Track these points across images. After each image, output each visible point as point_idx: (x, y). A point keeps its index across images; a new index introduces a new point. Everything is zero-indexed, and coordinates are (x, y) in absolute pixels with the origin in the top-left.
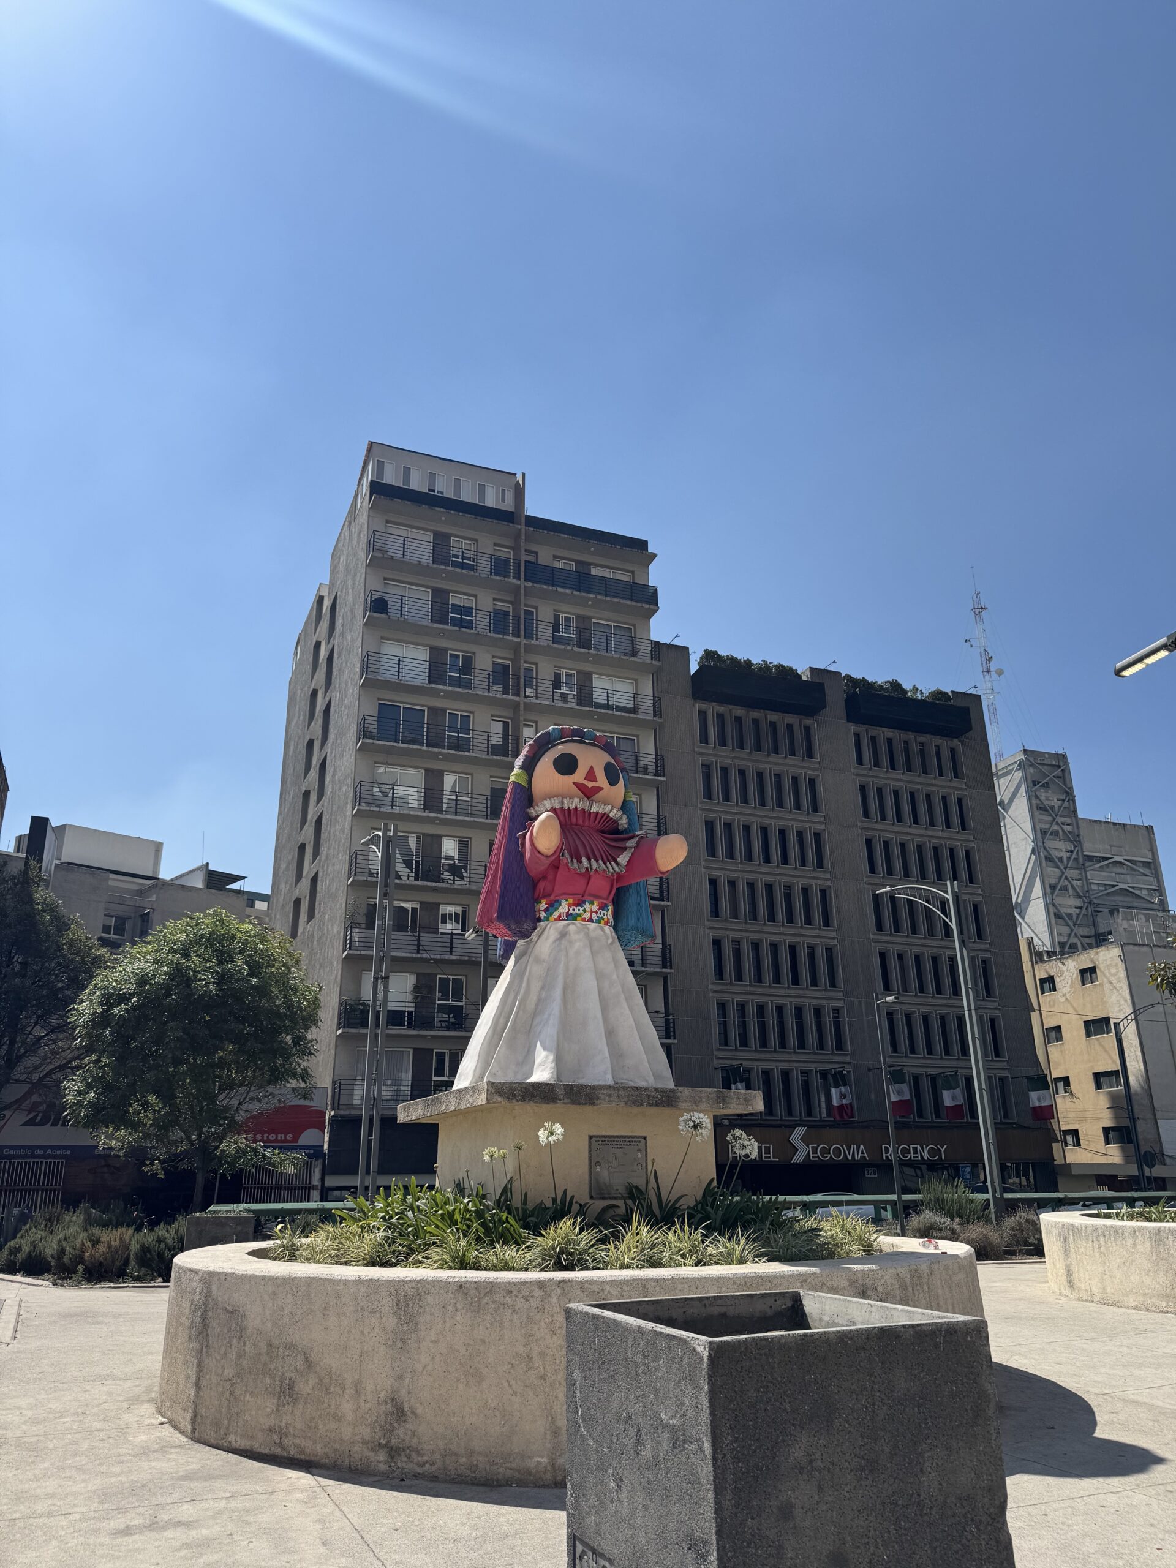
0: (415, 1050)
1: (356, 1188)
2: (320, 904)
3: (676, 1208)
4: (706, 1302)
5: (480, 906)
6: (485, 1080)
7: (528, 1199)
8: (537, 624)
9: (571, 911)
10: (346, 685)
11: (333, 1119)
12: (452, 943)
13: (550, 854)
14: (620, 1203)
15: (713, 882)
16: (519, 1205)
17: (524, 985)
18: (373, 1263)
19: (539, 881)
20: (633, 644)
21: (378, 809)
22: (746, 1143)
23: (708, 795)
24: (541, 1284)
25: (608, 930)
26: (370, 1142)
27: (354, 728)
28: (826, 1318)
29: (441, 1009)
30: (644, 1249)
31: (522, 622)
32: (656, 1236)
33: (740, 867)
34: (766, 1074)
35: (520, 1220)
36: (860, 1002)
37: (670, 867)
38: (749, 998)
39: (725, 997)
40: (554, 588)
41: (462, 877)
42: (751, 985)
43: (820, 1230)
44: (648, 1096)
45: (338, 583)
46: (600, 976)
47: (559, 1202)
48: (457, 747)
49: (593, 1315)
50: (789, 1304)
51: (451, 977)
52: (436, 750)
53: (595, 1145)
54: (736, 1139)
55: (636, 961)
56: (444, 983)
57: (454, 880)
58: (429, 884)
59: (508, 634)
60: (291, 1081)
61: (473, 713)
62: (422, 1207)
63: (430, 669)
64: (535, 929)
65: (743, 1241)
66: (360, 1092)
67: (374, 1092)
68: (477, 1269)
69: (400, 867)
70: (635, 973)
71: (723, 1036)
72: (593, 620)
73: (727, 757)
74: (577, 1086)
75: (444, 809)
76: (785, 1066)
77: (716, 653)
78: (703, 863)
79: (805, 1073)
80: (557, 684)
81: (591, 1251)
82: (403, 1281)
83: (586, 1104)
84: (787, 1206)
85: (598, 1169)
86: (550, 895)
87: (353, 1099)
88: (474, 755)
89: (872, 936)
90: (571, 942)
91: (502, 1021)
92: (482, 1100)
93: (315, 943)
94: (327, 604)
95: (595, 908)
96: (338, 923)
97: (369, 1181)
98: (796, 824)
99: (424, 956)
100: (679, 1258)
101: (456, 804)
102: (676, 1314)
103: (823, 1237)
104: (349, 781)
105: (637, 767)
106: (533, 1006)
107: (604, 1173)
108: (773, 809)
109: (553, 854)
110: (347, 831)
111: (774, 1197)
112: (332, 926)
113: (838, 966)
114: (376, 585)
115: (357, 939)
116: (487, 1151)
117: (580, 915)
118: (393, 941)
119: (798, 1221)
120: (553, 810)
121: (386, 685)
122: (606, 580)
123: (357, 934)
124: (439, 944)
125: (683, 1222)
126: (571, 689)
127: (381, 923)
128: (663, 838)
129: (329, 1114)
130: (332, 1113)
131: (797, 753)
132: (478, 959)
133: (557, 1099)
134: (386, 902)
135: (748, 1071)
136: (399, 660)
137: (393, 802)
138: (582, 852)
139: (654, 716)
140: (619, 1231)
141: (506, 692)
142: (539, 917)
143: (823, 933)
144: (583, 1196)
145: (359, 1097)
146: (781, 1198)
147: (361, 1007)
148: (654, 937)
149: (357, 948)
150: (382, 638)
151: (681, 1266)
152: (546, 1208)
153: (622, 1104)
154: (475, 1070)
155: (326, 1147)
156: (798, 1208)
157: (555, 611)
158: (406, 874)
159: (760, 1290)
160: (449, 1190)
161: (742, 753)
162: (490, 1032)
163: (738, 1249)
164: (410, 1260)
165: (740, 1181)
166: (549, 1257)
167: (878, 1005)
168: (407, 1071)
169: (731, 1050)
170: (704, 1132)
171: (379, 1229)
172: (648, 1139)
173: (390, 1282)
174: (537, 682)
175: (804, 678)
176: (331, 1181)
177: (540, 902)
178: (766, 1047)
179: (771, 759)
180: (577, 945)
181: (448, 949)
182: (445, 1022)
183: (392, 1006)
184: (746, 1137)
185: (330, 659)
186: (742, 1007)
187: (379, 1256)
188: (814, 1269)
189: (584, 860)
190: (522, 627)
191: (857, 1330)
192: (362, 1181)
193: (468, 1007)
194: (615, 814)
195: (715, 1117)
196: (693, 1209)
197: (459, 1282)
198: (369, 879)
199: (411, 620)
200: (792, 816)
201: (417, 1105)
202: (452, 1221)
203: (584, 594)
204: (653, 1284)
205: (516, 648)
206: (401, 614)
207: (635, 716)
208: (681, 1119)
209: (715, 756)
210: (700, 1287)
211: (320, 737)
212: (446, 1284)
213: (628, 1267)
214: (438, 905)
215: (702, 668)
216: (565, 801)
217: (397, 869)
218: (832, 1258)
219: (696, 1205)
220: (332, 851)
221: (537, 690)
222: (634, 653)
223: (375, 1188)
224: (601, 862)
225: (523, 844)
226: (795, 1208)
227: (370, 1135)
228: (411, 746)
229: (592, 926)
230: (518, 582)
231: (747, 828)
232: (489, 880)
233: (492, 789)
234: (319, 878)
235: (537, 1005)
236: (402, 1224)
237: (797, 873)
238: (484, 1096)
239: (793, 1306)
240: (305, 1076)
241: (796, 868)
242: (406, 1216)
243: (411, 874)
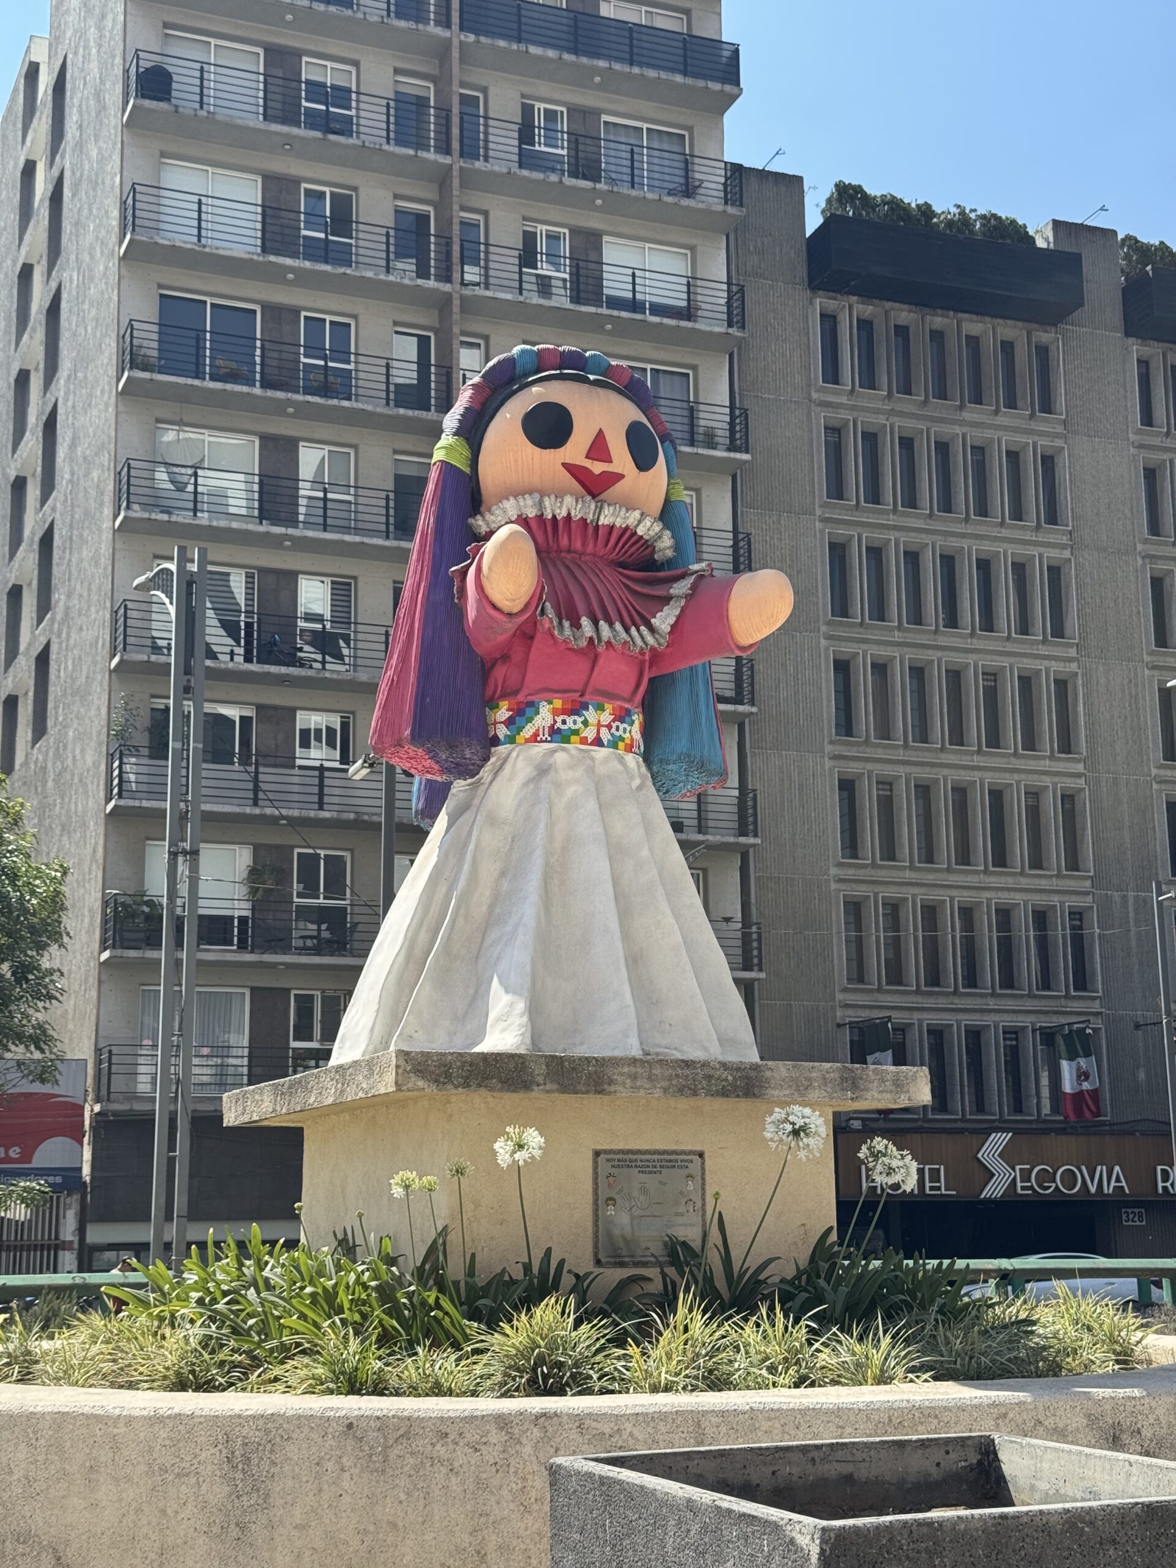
0: (253, 989)
1: (146, 1246)
2: (56, 708)
3: (760, 1282)
4: (815, 1454)
5: (376, 713)
6: (392, 1048)
7: (478, 1266)
8: (486, 126)
9: (559, 725)
10: (92, 257)
11: (97, 1117)
12: (321, 786)
13: (515, 610)
14: (653, 1272)
15: (842, 667)
16: (461, 1276)
17: (466, 867)
18: (181, 1385)
19: (493, 665)
20: (687, 170)
21: (165, 517)
22: (895, 1163)
23: (837, 489)
24: (502, 1421)
25: (633, 761)
26: (171, 1162)
27: (110, 347)
28: (1043, 1486)
29: (304, 913)
30: (698, 1355)
31: (455, 120)
32: (722, 1332)
33: (897, 636)
34: (938, 1035)
35: (462, 1304)
36: (1124, 899)
37: (759, 637)
38: (908, 892)
39: (861, 890)
40: (522, 47)
41: (340, 657)
42: (912, 868)
43: (1034, 1323)
44: (709, 1077)
45: (69, 34)
46: (616, 852)
47: (536, 1270)
48: (325, 390)
49: (601, 1477)
50: (974, 1459)
51: (322, 853)
52: (280, 395)
53: (604, 1168)
54: (876, 1155)
55: (686, 822)
56: (309, 863)
57: (324, 662)
58: (274, 669)
59: (426, 148)
60: (13, 1047)
61: (355, 317)
62: (275, 1280)
63: (264, 223)
64: (486, 759)
65: (886, 1342)
66: (151, 1069)
67: (177, 1068)
68: (382, 1394)
69: (214, 634)
70: (684, 845)
71: (855, 964)
72: (605, 118)
73: (877, 411)
74: (571, 1060)
75: (301, 518)
76: (974, 1020)
77: (859, 189)
78: (823, 628)
79: (1013, 1034)
80: (528, 257)
81: (598, 1358)
82: (240, 1416)
83: (587, 1092)
84: (970, 1277)
85: (611, 1211)
86: (516, 693)
87: (136, 1082)
88: (360, 406)
89: (1154, 771)
90: (558, 785)
91: (423, 937)
92: (386, 1084)
93: (50, 784)
94: (45, 81)
95: (606, 717)
96: (93, 744)
97: (171, 1232)
98: (1011, 549)
99: (268, 811)
100: (764, 1372)
101: (325, 508)
102: (759, 1475)
103: (1039, 1336)
104: (105, 459)
105: (692, 433)
106: (484, 909)
107: (621, 1219)
108: (967, 519)
109: (522, 611)
110: (105, 560)
111: (946, 1262)
112: (83, 750)
113: (1084, 829)
114: (147, 39)
115: (132, 777)
116: (397, 1179)
117: (576, 732)
118: (204, 783)
119: (992, 1306)
120: (523, 521)
121: (175, 256)
122: (631, 30)
123: (133, 769)
124: (296, 789)
125: (771, 1309)
126: (557, 267)
127: (179, 745)
128: (744, 579)
129: (91, 1109)
130: (97, 1108)
131: (1019, 403)
132: (375, 819)
133: (532, 1082)
134: (189, 706)
135: (902, 1029)
136: (200, 203)
137: (195, 501)
138: (581, 606)
139: (730, 325)
140: (651, 1324)
141: (422, 272)
142: (496, 737)
143: (1059, 767)
144: (581, 1260)
145: (148, 1078)
146: (960, 1264)
147: (146, 909)
148: (723, 775)
149: (133, 797)
150: (163, 155)
151: (767, 1387)
152: (513, 1282)
153: (658, 1093)
154: (372, 1030)
155: (86, 1170)
156: (992, 1282)
157: (523, 96)
158: (228, 649)
159: (917, 1432)
160: (325, 1249)
161: (906, 404)
162: (401, 958)
163: (877, 1357)
164: (253, 1377)
165: (880, 1232)
166: (518, 1370)
167: (1160, 903)
168: (240, 1031)
169: (872, 991)
170: (811, 1141)
171: (192, 1321)
172: (706, 1156)
173: (214, 1420)
174: (487, 253)
175: (1041, 243)
176: (97, 1234)
177: (497, 707)
178: (938, 984)
179: (966, 415)
180: (571, 791)
181: (316, 799)
182: (311, 937)
183: (207, 908)
184: (895, 1152)
185: (56, 198)
186: (894, 909)
187: (193, 1372)
188: (1021, 1396)
189: (585, 621)
190: (455, 131)
191: (1103, 1509)
192: (158, 1233)
193: (357, 910)
194: (648, 528)
195: (836, 1115)
196: (791, 1283)
197: (346, 1417)
198: (153, 658)
199: (222, 115)
200: (1005, 533)
201: (261, 1094)
202: (331, 1305)
203: (584, 60)
204: (715, 1420)
205: (442, 179)
206: (201, 103)
207: (690, 325)
208: (769, 1120)
209: (854, 408)
210: (804, 1426)
211: (42, 366)
212: (320, 1423)
213: (667, 1389)
214: (292, 712)
215: (831, 222)
216: (547, 502)
217: (208, 639)
218: (1055, 1375)
219: (798, 1277)
220: (75, 601)
221: (486, 268)
222: (689, 189)
223: (184, 1246)
224: (618, 626)
225: (463, 590)
226: (985, 1281)
227: (172, 1147)
228: (229, 387)
229: (601, 753)
230: (446, 34)
231: (913, 558)
232: (394, 661)
233: (399, 479)
234: (53, 656)
235: (492, 906)
236: (237, 1313)
237: (1009, 647)
238: (390, 1077)
239: (980, 1463)
240: (40, 1038)
241: (1009, 638)
242: (244, 1297)
243: (237, 650)
